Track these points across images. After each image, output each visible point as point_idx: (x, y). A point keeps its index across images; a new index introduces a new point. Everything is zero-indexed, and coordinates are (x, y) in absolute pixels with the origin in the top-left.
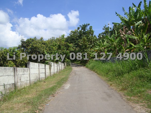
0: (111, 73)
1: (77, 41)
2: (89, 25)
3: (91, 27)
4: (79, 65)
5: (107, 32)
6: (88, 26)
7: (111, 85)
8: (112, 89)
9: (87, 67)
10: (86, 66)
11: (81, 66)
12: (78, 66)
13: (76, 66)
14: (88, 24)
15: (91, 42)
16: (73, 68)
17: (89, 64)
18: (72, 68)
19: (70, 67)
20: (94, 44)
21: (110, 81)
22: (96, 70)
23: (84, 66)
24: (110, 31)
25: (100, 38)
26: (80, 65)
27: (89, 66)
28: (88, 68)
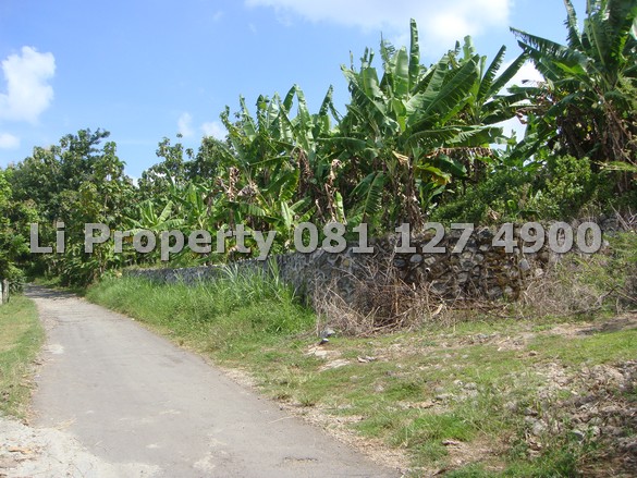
0: (181, 317)
1: (55, 196)
2: (106, 134)
3: (114, 144)
4: (55, 289)
5: (171, 166)
6: (101, 139)
7: (182, 343)
8: (184, 350)
9: (93, 301)
10: (89, 295)
11: (68, 294)
12: (57, 294)
13: (47, 296)
14: (102, 132)
15: (110, 205)
16: (38, 301)
17: (104, 289)
18: (32, 302)
19: (24, 298)
20: (124, 214)
21: (179, 334)
22: (132, 309)
23: (77, 296)
24: (187, 165)
25: (148, 189)
26: (63, 293)
27: (102, 296)
28: (96, 303)
